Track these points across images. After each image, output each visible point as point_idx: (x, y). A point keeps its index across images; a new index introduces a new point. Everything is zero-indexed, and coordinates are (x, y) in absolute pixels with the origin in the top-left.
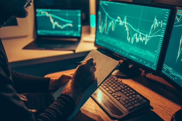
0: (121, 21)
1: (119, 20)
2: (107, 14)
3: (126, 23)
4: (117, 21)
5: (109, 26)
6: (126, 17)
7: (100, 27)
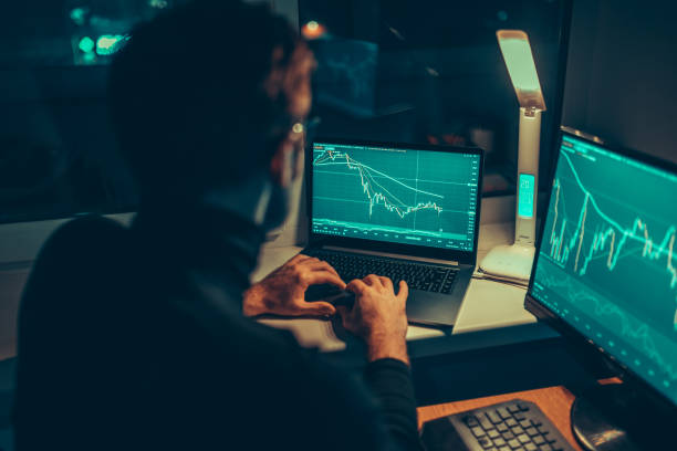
0: (649, 243)
1: (639, 232)
2: (588, 194)
3: (670, 254)
4: (628, 233)
5: (594, 247)
6: (672, 230)
7: (556, 242)
